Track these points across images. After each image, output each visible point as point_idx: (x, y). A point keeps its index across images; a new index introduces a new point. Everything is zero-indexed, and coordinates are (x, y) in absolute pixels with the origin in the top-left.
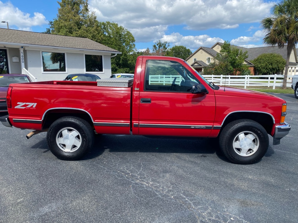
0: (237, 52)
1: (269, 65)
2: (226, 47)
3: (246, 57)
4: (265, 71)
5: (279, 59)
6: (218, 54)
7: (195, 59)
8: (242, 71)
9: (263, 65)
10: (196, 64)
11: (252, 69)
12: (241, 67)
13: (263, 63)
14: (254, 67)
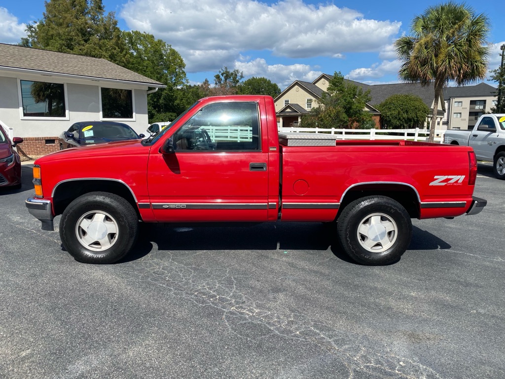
0: (354, 91)
1: (404, 112)
2: (337, 82)
3: (368, 99)
4: (398, 123)
5: (417, 103)
6: (324, 93)
7: (287, 102)
8: (362, 123)
9: (395, 113)
10: (288, 110)
11: (377, 119)
12: (360, 115)
13: (394, 110)
14: (380, 115)
